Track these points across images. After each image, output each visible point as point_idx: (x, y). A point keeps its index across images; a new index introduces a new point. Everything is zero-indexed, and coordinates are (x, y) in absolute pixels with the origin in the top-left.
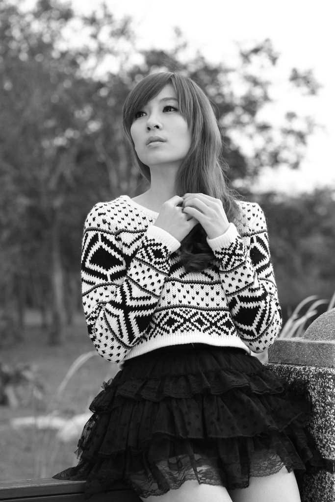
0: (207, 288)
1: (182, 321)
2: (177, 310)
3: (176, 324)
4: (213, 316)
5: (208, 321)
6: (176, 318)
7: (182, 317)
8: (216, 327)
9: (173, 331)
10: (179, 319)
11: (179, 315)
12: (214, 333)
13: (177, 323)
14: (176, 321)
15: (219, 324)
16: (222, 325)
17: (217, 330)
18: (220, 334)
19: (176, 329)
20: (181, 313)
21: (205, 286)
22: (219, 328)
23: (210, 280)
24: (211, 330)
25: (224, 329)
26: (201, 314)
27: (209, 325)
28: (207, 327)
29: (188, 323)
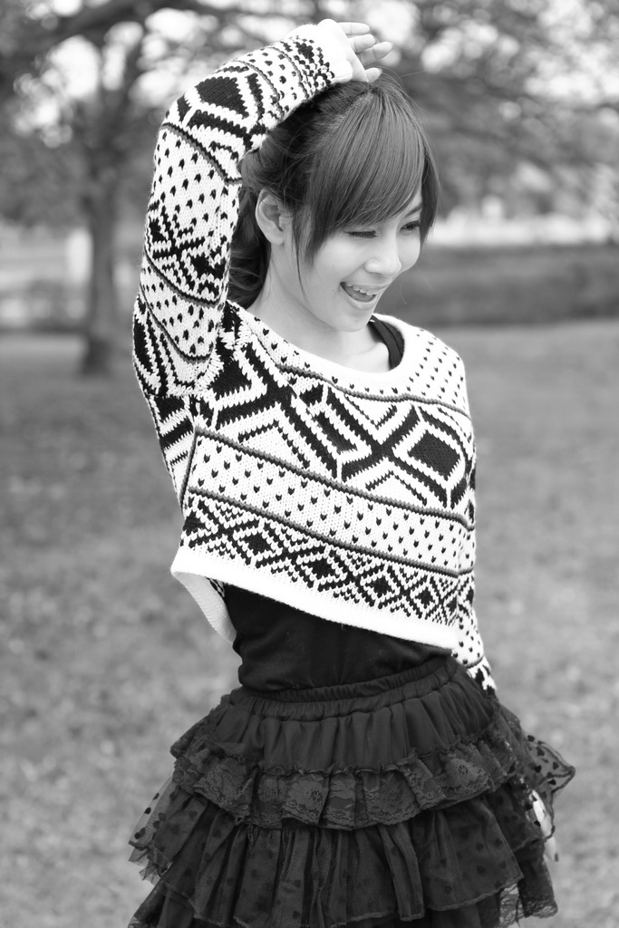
2: (342, 553)
3: (330, 579)
11: (342, 564)
20: (348, 562)
29: (352, 585)
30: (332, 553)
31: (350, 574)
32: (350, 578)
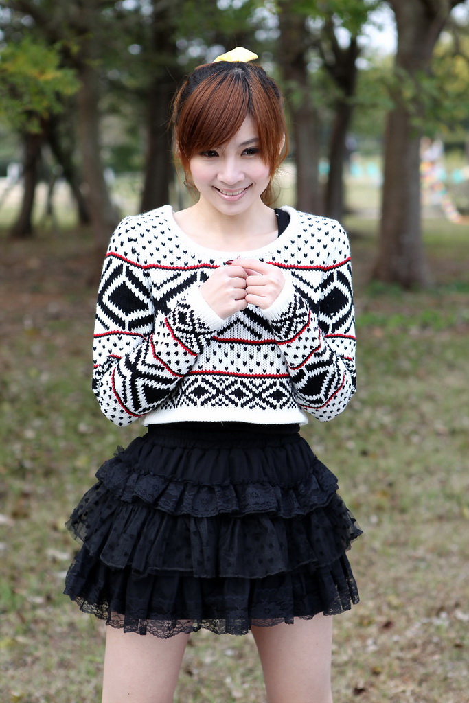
0: (252, 349)
1: (214, 392)
2: (209, 378)
3: (206, 396)
4: (257, 385)
5: (251, 391)
6: (207, 387)
7: (214, 387)
8: (261, 399)
9: (202, 404)
10: (210, 389)
11: (211, 385)
12: (257, 407)
13: (208, 394)
14: (207, 392)
15: (264, 396)
16: (267, 397)
17: (261, 403)
18: (264, 409)
19: (206, 401)
21: (249, 347)
22: (264, 401)
23: (256, 339)
24: (254, 403)
25: (271, 402)
26: (242, 383)
27: (251, 396)
28: (248, 399)
29: (221, 396)
30: (203, 380)
31: (218, 389)
32: (219, 392)
